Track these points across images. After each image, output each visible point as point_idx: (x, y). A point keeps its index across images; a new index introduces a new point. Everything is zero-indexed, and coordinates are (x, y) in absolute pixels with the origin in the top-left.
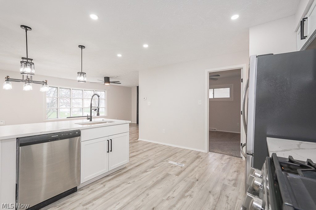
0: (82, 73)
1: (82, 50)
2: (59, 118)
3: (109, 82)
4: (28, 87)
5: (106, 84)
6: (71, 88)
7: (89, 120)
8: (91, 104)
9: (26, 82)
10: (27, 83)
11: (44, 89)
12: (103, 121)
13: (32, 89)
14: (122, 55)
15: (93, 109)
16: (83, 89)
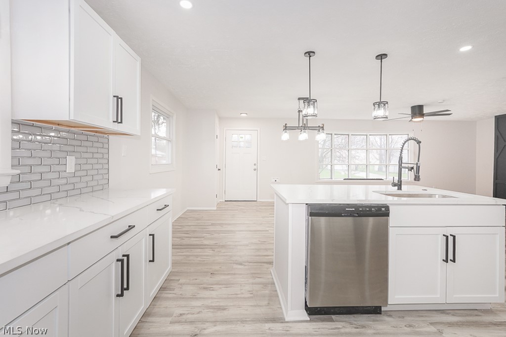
0: (380, 104)
1: (381, 62)
2: (333, 180)
3: (422, 115)
4: (304, 136)
5: (414, 120)
6: (350, 134)
7: (396, 188)
8: (401, 158)
9: (301, 129)
10: (303, 131)
11: (321, 137)
12: (425, 192)
13: (307, 138)
14: (473, 46)
15: (405, 168)
16: (368, 134)
